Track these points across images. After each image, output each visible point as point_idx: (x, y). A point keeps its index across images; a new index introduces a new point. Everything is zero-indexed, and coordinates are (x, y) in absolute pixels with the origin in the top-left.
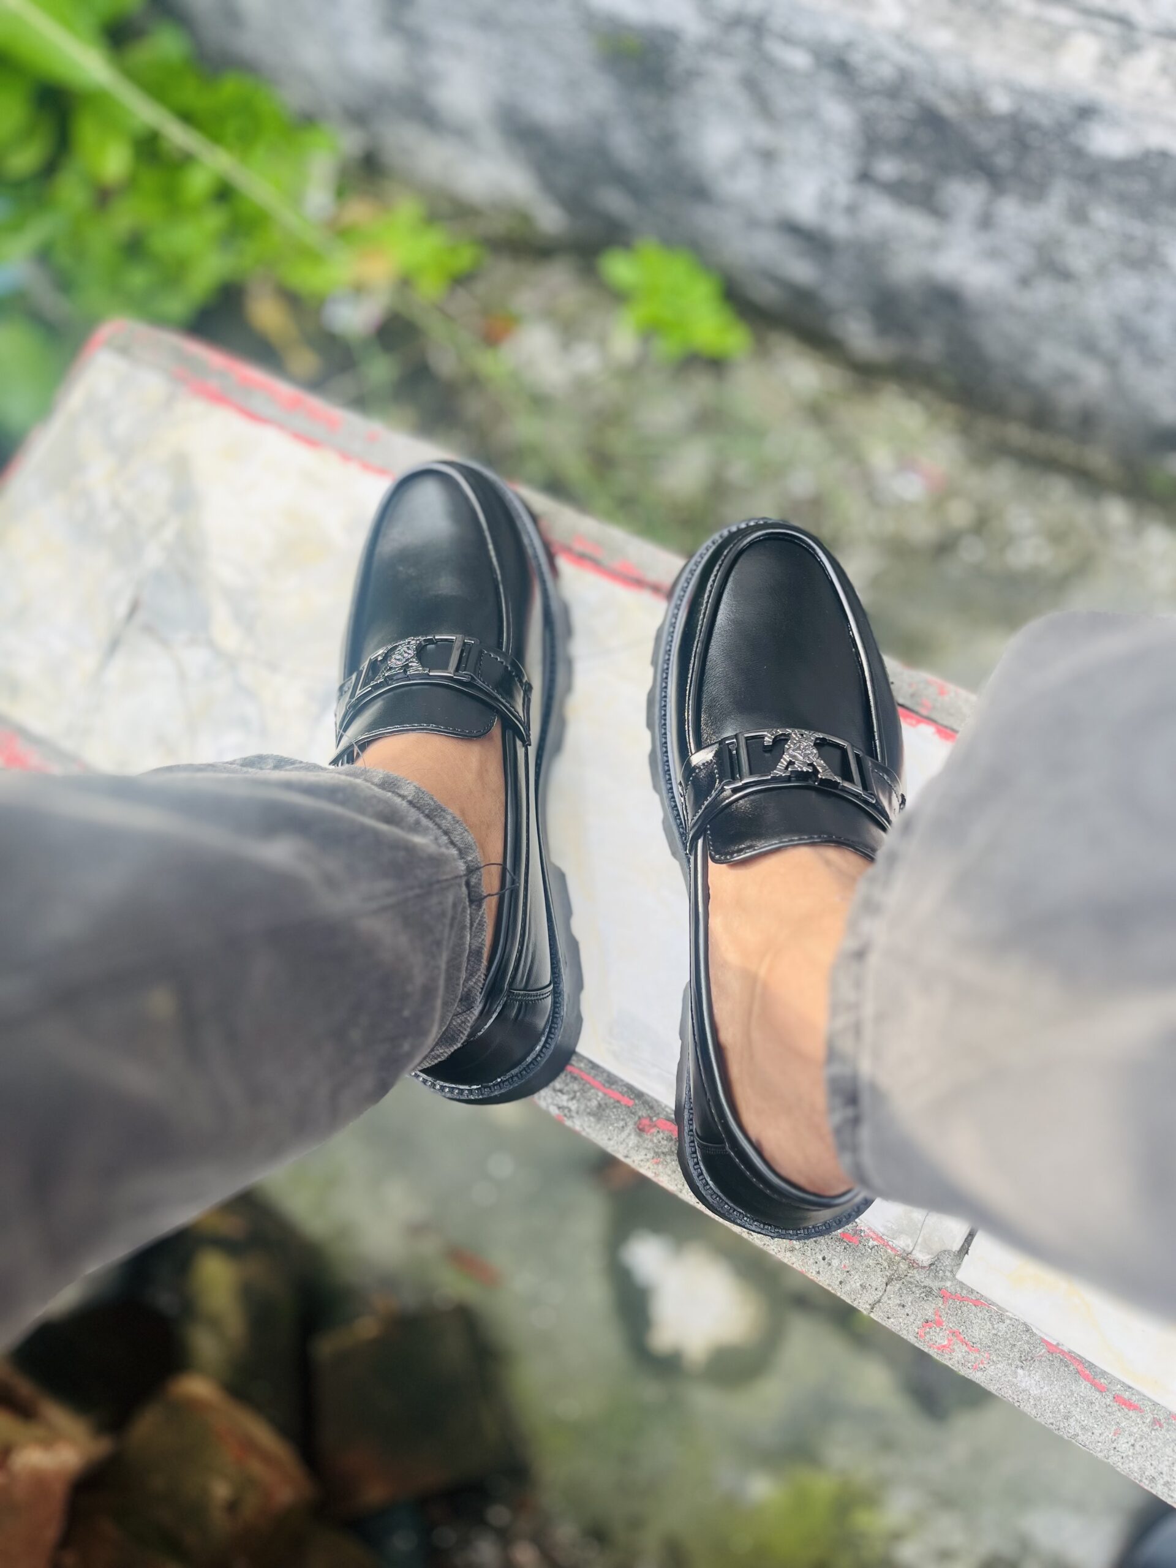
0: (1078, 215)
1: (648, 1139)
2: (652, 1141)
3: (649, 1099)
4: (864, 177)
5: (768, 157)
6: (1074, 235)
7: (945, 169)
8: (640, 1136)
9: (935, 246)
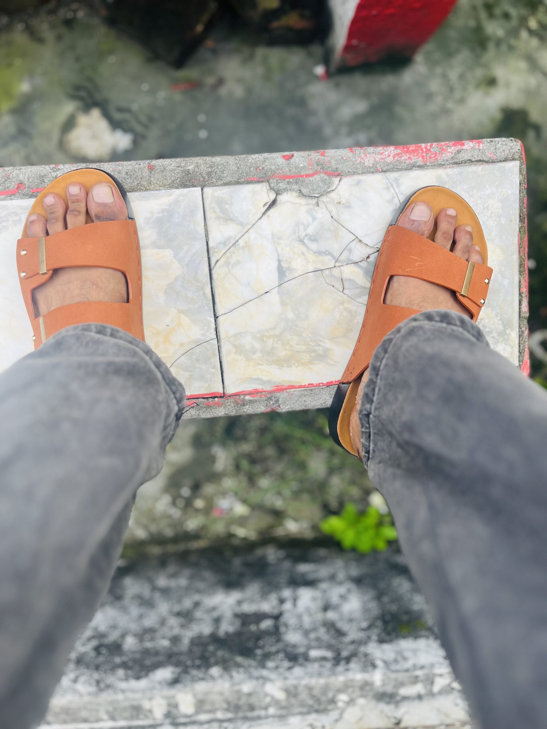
0: (175, 640)
1: (16, 181)
2: (14, 182)
3: (27, 197)
4: (277, 617)
5: (326, 608)
6: (176, 631)
7: (238, 634)
8: (20, 181)
9: (239, 603)
